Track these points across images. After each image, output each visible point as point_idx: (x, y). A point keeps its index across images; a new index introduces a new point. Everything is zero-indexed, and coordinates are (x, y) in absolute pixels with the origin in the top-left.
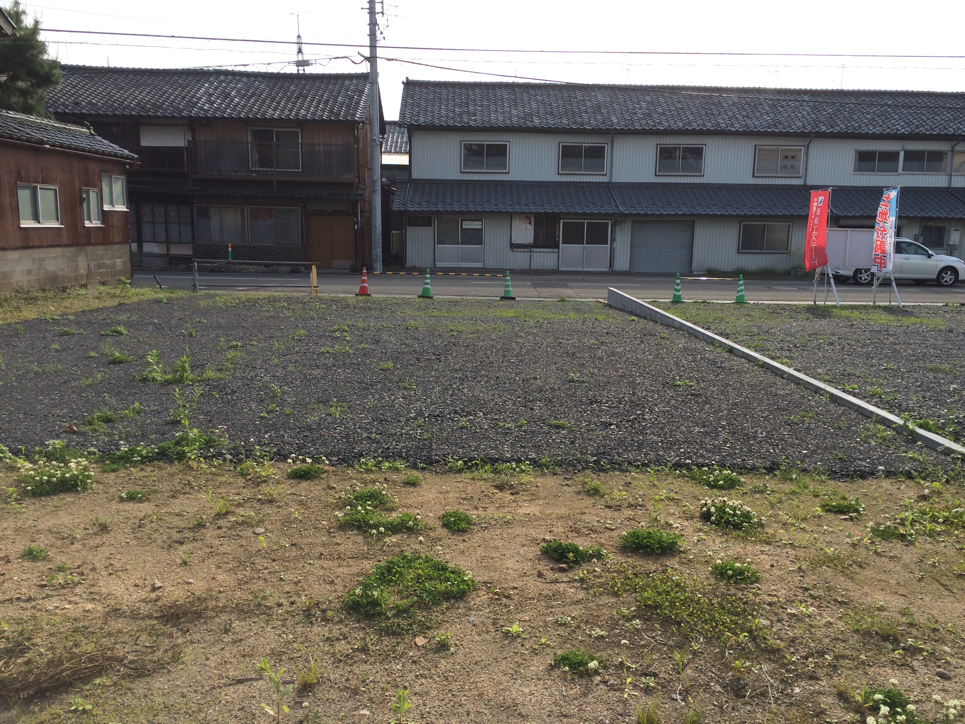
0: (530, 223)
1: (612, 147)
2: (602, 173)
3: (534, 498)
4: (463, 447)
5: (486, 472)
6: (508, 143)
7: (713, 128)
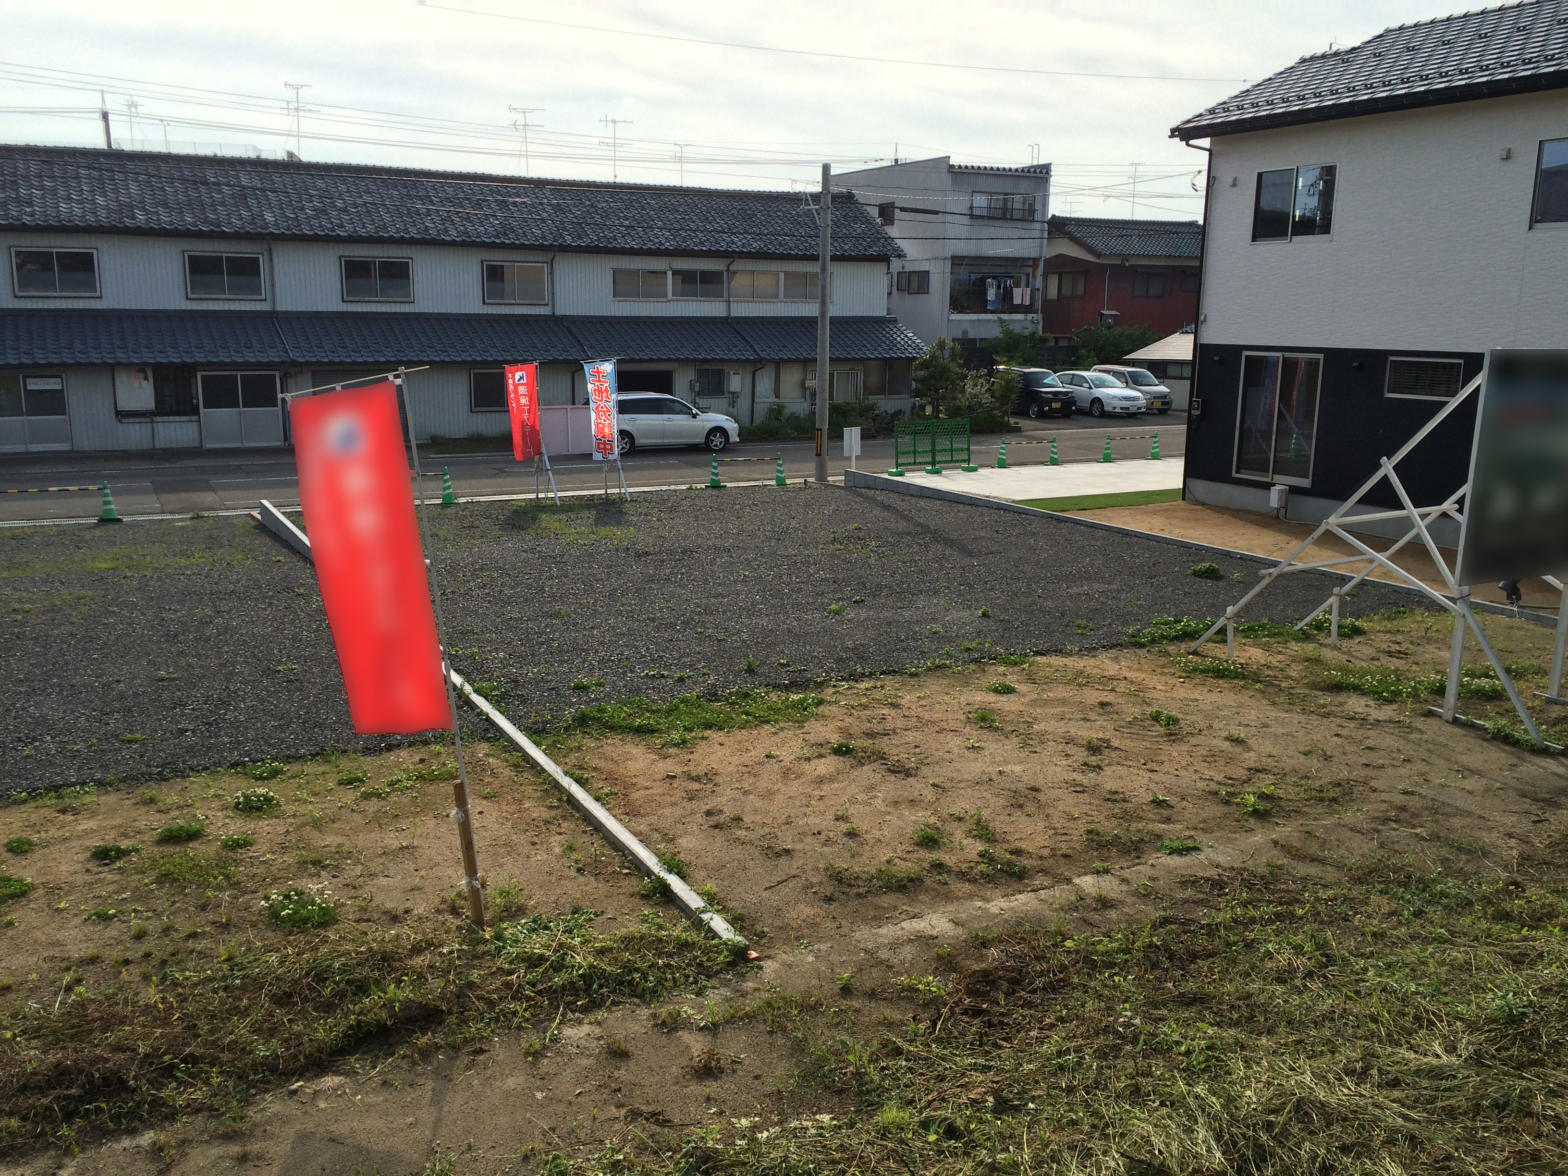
0: (146, 379)
1: (271, 260)
2: (259, 297)
3: (93, 814)
4: (27, 779)
5: (50, 800)
6: (95, 251)
7: (418, 236)
